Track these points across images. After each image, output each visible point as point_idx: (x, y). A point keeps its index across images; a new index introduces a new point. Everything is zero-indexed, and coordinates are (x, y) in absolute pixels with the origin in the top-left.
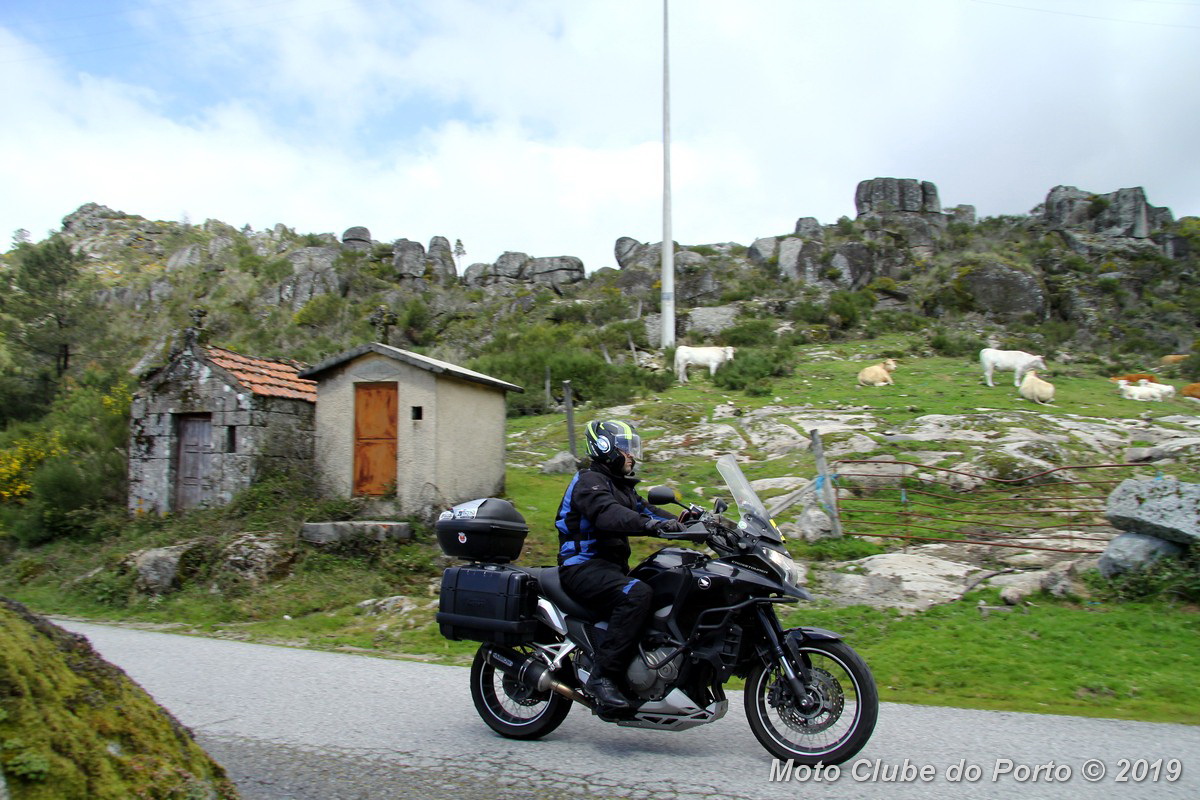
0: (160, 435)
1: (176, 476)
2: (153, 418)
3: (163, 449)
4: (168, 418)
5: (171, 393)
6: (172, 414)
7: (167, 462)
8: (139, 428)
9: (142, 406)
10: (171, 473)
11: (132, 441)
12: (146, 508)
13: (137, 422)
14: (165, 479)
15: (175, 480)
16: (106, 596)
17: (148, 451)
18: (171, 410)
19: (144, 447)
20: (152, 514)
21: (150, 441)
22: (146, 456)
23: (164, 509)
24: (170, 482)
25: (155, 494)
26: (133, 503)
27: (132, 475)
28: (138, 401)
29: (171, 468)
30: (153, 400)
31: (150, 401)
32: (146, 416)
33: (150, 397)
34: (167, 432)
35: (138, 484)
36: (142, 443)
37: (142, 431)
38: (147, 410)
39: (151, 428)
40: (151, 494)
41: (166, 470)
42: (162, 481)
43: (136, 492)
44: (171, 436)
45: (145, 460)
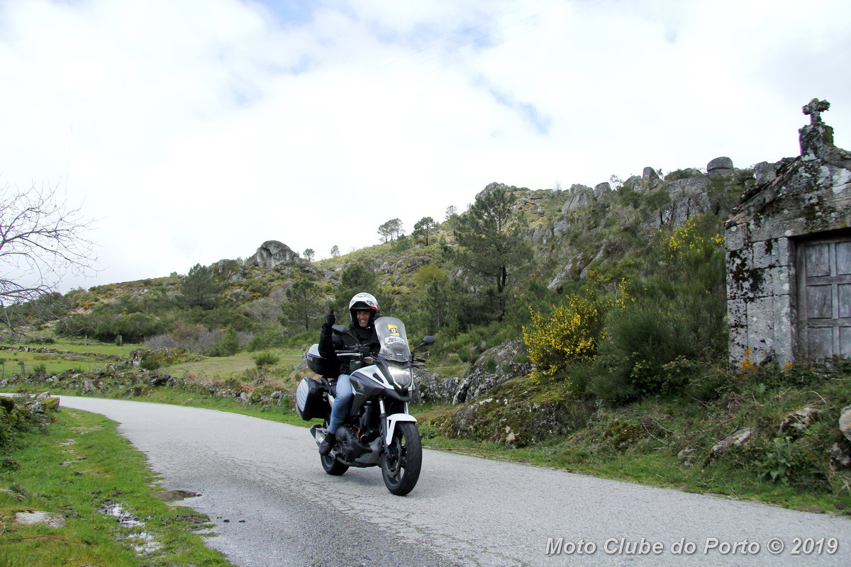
0: (771, 267)
1: (797, 317)
2: (759, 247)
3: (779, 282)
4: (784, 243)
5: (786, 212)
6: (790, 238)
7: (787, 300)
8: (738, 261)
9: (741, 235)
10: (791, 311)
11: (729, 277)
12: (759, 359)
13: (734, 254)
14: (785, 320)
15: (796, 322)
16: (781, 471)
17: (754, 288)
18: (789, 233)
19: (746, 285)
20: (769, 365)
21: (756, 276)
22: (751, 295)
23: (786, 359)
24: (792, 324)
25: (769, 341)
26: (735, 352)
27: (730, 319)
28: (733, 229)
29: (791, 306)
30: (758, 224)
31: (752, 227)
32: (749, 244)
33: (752, 222)
34: (784, 259)
35: (742, 331)
36: (745, 280)
37: (743, 264)
38: (749, 238)
39: (757, 258)
40: (763, 341)
41: (786, 309)
42: (781, 323)
43: (739, 339)
44: (788, 266)
45: (752, 300)
